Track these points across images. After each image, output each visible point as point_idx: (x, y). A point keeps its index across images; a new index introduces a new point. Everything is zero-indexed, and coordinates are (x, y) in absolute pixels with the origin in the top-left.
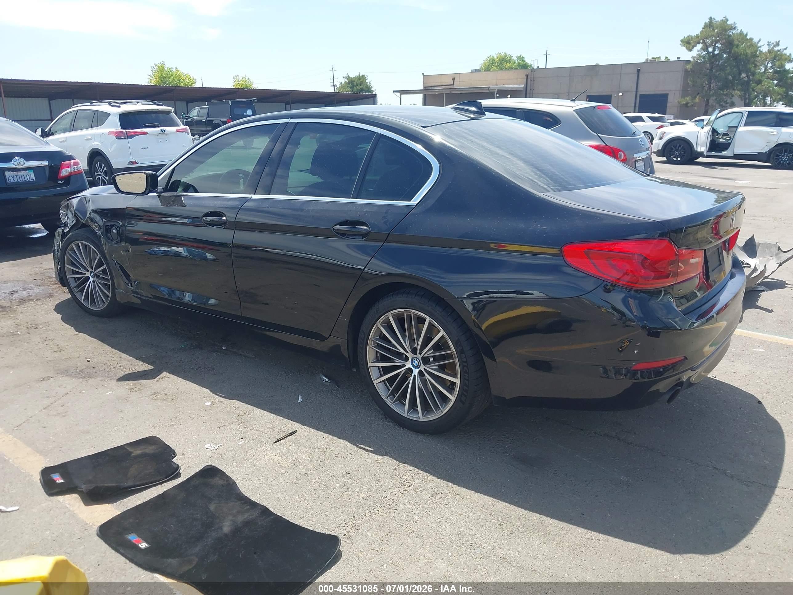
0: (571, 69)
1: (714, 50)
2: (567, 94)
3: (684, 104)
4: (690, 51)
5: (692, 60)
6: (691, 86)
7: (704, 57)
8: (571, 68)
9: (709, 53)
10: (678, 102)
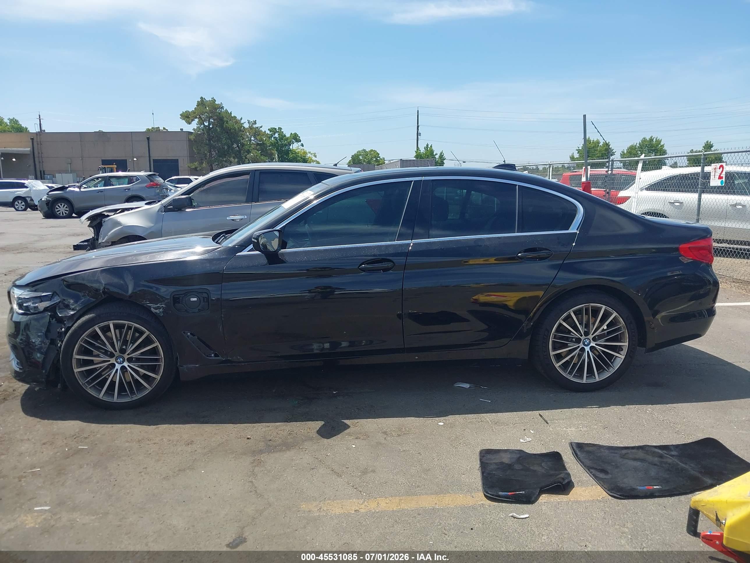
0: (82, 135)
1: (209, 125)
2: (81, 158)
3: (193, 168)
4: (189, 124)
5: (193, 131)
6: (196, 153)
7: (203, 130)
8: (80, 133)
9: (205, 126)
10: (188, 166)
